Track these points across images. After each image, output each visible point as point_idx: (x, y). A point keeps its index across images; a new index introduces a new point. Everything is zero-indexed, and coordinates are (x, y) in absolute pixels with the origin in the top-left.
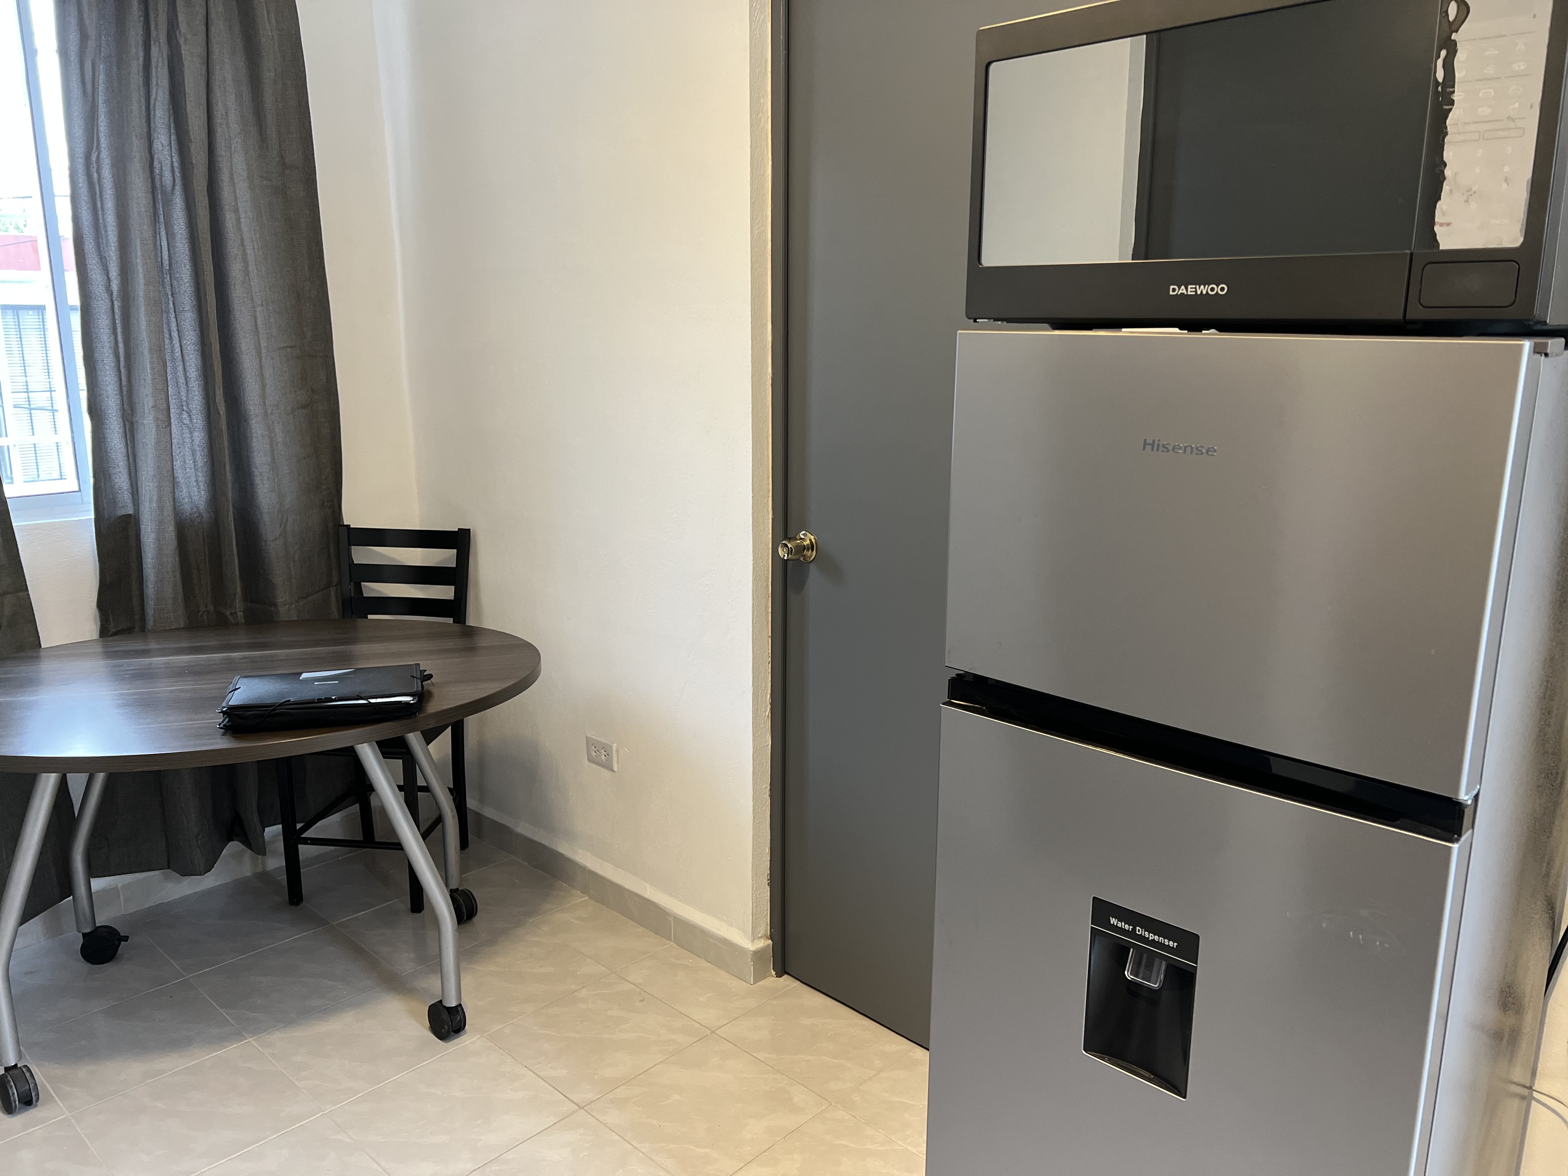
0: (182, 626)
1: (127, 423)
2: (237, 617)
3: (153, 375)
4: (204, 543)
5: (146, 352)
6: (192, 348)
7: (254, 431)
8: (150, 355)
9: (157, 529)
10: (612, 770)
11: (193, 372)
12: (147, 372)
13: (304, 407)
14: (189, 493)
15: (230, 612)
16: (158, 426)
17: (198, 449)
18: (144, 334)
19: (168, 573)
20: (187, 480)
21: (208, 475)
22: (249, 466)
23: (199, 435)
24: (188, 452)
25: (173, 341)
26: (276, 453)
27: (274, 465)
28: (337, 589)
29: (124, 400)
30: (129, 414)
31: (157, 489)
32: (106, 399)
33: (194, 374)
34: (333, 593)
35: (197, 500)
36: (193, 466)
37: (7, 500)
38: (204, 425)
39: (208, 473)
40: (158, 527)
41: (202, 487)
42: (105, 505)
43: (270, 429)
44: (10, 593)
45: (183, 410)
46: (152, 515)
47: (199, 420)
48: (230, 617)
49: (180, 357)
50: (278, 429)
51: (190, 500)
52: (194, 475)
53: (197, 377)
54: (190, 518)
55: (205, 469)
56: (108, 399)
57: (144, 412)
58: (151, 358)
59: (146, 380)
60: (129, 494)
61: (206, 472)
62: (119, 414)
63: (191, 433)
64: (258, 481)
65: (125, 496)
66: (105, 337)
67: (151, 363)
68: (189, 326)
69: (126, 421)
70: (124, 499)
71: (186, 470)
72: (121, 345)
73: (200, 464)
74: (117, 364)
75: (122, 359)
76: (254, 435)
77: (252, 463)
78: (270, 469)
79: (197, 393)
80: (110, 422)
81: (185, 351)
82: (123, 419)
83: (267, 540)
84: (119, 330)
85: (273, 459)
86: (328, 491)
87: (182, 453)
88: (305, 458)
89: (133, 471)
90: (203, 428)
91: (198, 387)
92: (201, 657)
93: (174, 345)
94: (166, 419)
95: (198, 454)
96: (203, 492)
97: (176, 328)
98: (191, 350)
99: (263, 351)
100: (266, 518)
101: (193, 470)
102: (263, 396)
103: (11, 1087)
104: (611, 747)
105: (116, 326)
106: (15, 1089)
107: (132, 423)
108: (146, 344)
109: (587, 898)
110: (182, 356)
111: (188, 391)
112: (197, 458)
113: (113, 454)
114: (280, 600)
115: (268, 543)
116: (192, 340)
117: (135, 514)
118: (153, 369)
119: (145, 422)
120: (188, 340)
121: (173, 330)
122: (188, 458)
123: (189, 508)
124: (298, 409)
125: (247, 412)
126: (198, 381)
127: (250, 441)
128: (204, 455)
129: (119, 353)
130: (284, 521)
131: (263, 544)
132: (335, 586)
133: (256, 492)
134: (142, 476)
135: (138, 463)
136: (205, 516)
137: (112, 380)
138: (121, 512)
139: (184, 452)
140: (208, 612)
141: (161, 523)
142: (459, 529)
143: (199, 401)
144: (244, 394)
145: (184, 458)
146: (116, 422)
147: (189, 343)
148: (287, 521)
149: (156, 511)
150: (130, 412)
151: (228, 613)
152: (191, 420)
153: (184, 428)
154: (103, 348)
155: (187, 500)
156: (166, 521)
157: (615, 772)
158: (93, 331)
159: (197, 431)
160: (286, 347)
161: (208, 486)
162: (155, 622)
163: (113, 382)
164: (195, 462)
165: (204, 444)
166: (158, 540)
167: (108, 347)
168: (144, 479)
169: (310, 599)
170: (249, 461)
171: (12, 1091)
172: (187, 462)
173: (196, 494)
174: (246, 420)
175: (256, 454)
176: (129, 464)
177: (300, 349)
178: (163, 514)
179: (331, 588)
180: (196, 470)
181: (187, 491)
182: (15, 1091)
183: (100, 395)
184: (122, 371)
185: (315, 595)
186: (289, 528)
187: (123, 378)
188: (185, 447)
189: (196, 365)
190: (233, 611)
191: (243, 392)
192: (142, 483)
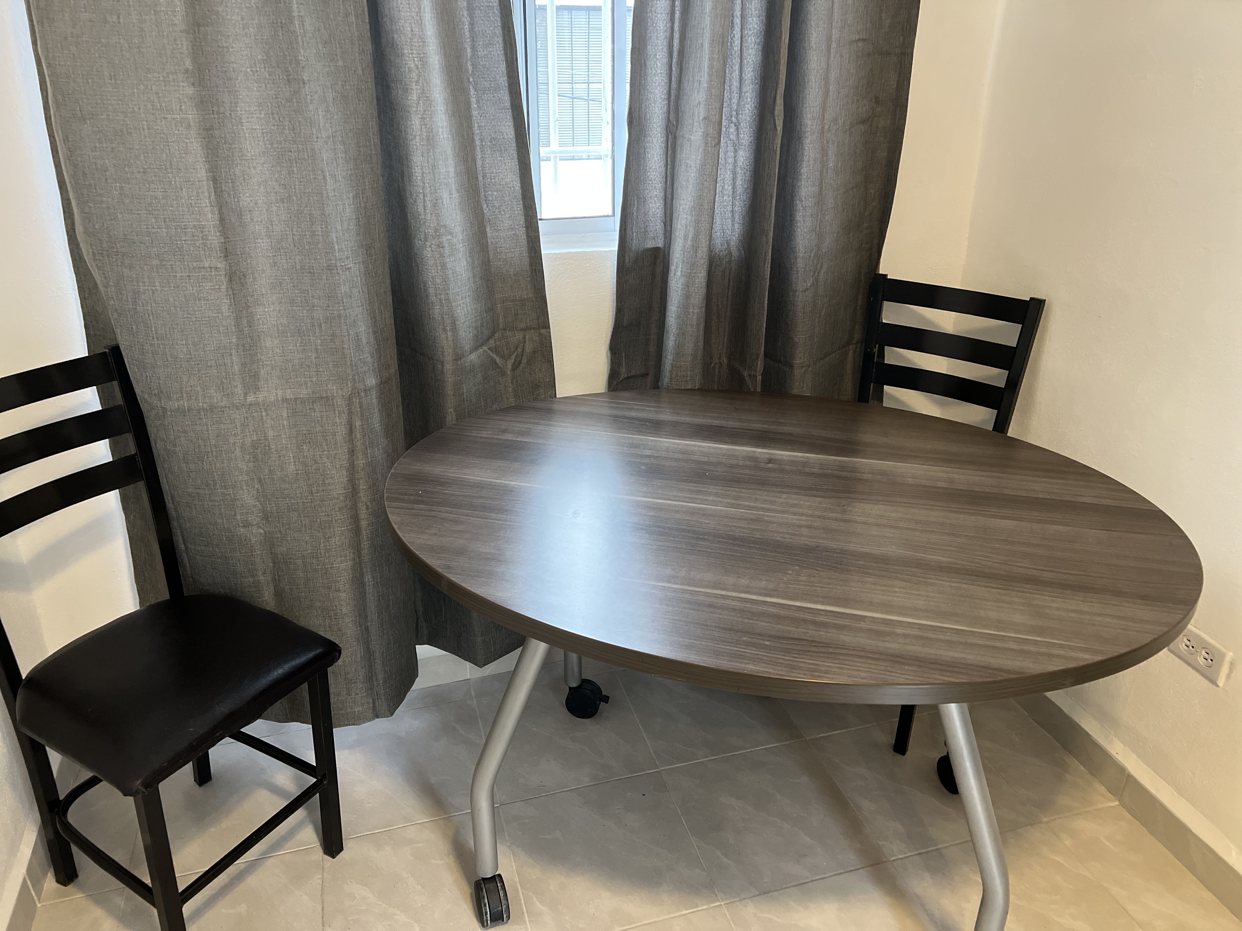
0: (697, 387)
1: (670, 137)
2: (756, 381)
3: (710, 75)
4: (728, 286)
5: (706, 46)
6: (753, 40)
7: (806, 153)
8: (711, 49)
9: (688, 272)
10: (1214, 682)
11: (750, 73)
12: (704, 71)
13: (863, 122)
14: (722, 226)
15: (749, 373)
16: (706, 144)
17: (740, 172)
18: (708, 21)
19: (692, 326)
20: (722, 209)
21: (745, 205)
22: (792, 197)
23: (744, 155)
24: (728, 176)
25: (734, 30)
26: (825, 182)
27: (820, 198)
28: (856, 348)
29: (671, 107)
30: (673, 125)
31: (694, 224)
32: (653, 105)
33: (749, 75)
34: (851, 352)
35: (729, 235)
36: (731, 193)
37: (539, 221)
38: (751, 142)
39: (745, 203)
40: (689, 271)
41: (736, 219)
42: (635, 234)
43: (824, 151)
44: (534, 329)
45: (732, 122)
46: (684, 256)
47: (746, 136)
48: (747, 379)
49: (739, 52)
50: (832, 151)
51: (722, 234)
52: (731, 204)
53: (752, 79)
54: (719, 256)
55: (744, 197)
56: (655, 104)
57: (693, 125)
58: (712, 52)
59: (701, 82)
60: (662, 224)
61: (744, 201)
62: (664, 125)
63: (736, 151)
64: (800, 217)
65: (656, 225)
66: (661, 24)
67: (711, 59)
68: (753, 10)
69: (670, 135)
70: (656, 229)
71: (723, 197)
72: (677, 36)
73: (740, 189)
74: (670, 60)
75: (675, 54)
76: (806, 159)
77: (797, 194)
78: (815, 203)
79: (749, 100)
80: (653, 134)
81: (745, 44)
82: (667, 131)
83: (796, 291)
84: (677, 15)
85: (821, 190)
86: (869, 231)
87: (722, 176)
88: (853, 188)
89: (669, 196)
90: (749, 145)
91: (752, 92)
92: (720, 448)
93: (734, 36)
94: (716, 136)
95: (739, 178)
96: (736, 226)
97: (740, 12)
98: (750, 43)
99: (834, 45)
100: (800, 263)
101: (731, 198)
102: (824, 108)
103: (485, 905)
104: (1223, 655)
105: (675, 9)
106: (488, 908)
107: (675, 138)
108: (707, 35)
109: (1117, 803)
110: (741, 52)
111: (740, 97)
112: (737, 183)
113: (652, 173)
114: (797, 362)
115: (797, 294)
116: (754, 29)
117: (664, 247)
118: (711, 67)
119: (692, 137)
120: (750, 30)
121: (737, 15)
122: (727, 183)
123: (719, 244)
124: (857, 124)
125: (803, 128)
126: (752, 84)
127: (800, 166)
128: (745, 180)
129: (673, 46)
130: (818, 268)
131: (791, 294)
132: (855, 344)
133: (794, 231)
134: (680, 206)
135: (677, 189)
136: (735, 253)
137: (662, 80)
138: (650, 244)
139: (724, 175)
140: (721, 364)
141: (693, 265)
142: (1031, 298)
143: (749, 110)
144: (803, 103)
145: (723, 183)
146: (660, 135)
147: (750, 33)
148: (821, 267)
149: (690, 251)
150: (675, 123)
151: (745, 374)
152: (738, 134)
153: (729, 145)
154: (658, 39)
155: (719, 234)
156: (699, 264)
157: (1218, 686)
158: (650, 16)
159: (742, 149)
160: (859, 40)
161: (744, 219)
162: (671, 379)
163: (663, 84)
164: (734, 188)
165: (747, 166)
166: (688, 286)
167: (662, 38)
168: (681, 210)
169: (827, 359)
170: (793, 192)
171: (486, 909)
172: (726, 187)
173: (729, 227)
174: (800, 138)
175: (803, 183)
176: (666, 187)
177: (873, 44)
178: (696, 256)
179: (851, 346)
180: (734, 197)
181: (720, 223)
182: (488, 910)
183: (647, 99)
184: (674, 69)
185: (833, 355)
186: (822, 276)
187: (673, 79)
188: (726, 169)
189: (754, 63)
190: (752, 373)
191: (803, 101)
192: (679, 214)
